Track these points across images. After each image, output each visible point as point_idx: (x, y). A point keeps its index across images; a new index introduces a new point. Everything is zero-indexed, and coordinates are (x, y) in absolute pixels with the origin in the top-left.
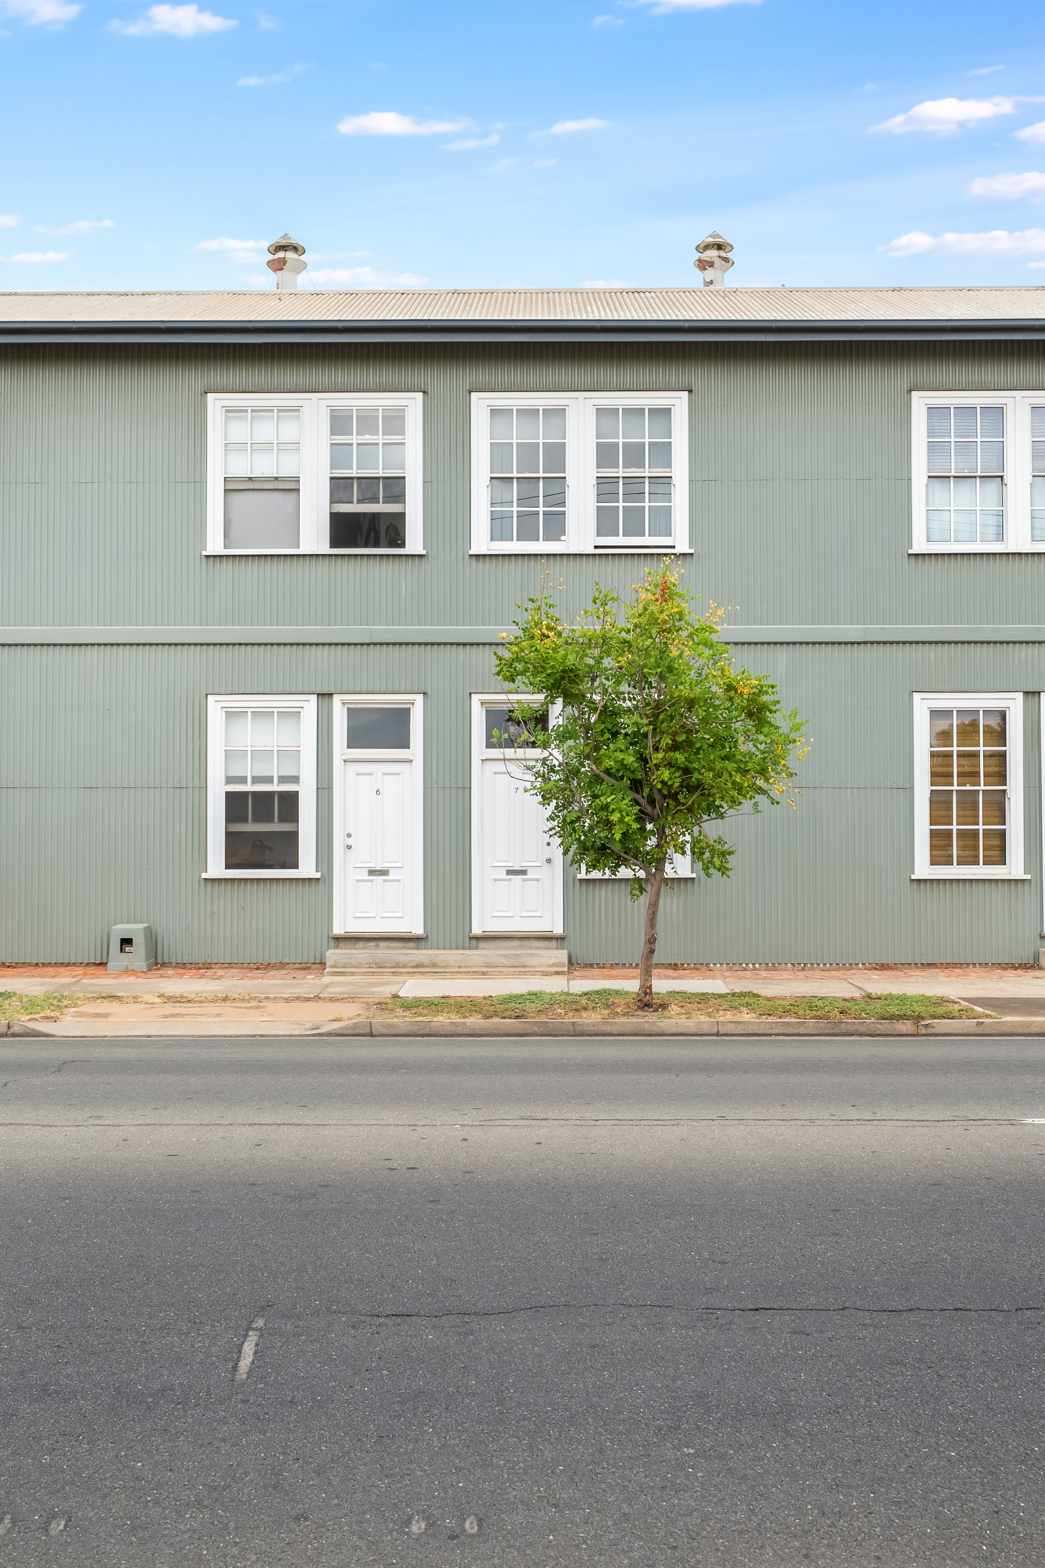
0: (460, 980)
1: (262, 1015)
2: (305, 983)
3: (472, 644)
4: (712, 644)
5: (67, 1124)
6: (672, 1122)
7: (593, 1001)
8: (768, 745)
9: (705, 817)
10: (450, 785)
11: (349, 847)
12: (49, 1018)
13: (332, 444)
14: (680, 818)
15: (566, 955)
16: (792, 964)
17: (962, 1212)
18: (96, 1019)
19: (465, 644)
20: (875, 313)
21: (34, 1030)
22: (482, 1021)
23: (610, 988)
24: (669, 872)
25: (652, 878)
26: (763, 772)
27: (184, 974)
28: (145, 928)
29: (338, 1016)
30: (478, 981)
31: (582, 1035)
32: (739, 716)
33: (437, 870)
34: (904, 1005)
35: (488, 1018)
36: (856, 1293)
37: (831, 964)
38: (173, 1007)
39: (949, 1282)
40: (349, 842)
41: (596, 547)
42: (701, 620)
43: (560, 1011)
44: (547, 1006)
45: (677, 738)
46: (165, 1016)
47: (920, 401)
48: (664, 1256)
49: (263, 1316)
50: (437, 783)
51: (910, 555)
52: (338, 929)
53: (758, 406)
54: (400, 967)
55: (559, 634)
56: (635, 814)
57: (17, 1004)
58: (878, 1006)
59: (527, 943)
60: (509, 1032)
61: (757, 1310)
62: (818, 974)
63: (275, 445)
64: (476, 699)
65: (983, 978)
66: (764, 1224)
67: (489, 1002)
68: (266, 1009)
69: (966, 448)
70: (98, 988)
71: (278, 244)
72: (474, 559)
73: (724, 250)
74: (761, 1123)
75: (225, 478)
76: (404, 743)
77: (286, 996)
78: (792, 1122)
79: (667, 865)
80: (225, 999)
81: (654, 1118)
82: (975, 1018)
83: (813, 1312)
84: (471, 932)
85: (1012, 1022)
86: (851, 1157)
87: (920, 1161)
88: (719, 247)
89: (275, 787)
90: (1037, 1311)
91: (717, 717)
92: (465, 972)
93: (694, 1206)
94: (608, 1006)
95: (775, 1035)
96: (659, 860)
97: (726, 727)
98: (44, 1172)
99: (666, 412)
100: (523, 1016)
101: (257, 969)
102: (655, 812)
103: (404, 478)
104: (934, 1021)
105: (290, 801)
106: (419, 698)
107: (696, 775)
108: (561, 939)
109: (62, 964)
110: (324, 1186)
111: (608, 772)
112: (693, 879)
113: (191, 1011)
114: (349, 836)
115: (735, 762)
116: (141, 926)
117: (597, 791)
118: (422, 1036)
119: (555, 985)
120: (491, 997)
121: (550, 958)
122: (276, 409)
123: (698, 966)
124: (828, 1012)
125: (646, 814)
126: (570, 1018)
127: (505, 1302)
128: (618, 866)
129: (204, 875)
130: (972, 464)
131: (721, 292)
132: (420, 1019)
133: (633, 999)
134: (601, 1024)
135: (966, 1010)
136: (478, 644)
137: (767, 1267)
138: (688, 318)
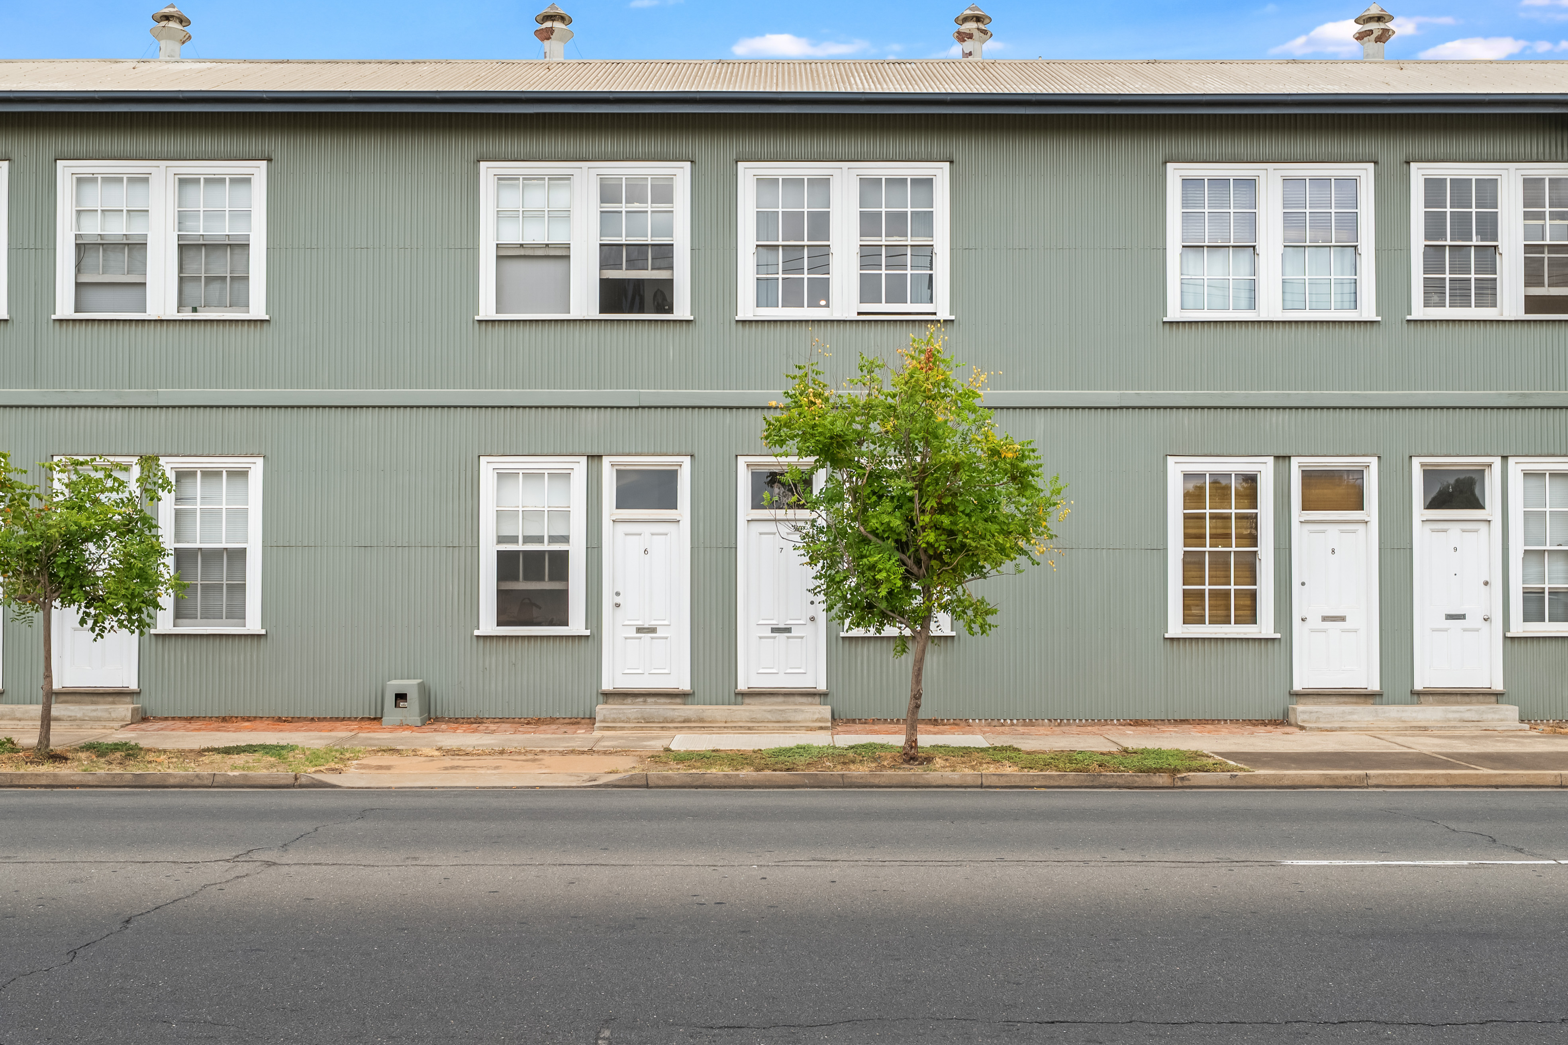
0: (727, 735)
1: (540, 768)
2: (577, 737)
3: (738, 408)
4: (975, 409)
5: (387, 864)
6: (955, 863)
7: (860, 754)
8: (1029, 508)
9: (970, 577)
10: (717, 545)
11: (618, 605)
12: (333, 770)
13: (602, 212)
14: (945, 577)
15: (830, 711)
16: (1049, 720)
17: (1231, 941)
18: (380, 771)
19: (731, 408)
20: (1131, 86)
21: (321, 781)
22: (755, 773)
23: (875, 742)
24: (934, 631)
25: (918, 636)
26: (1025, 533)
27: (457, 728)
28: (419, 684)
29: (614, 769)
30: (744, 735)
31: (850, 787)
32: (1002, 479)
33: (704, 628)
34: (1160, 758)
35: (760, 770)
36: (1141, 1009)
37: (1087, 720)
38: (452, 760)
39: (1224, 1000)
40: (618, 600)
41: (859, 314)
42: (965, 384)
43: (828, 764)
44: (816, 759)
45: (943, 501)
46: (446, 768)
47: (1175, 173)
48: (963, 978)
49: (608, 1028)
50: (704, 543)
51: (1164, 323)
52: (606, 686)
53: (1017, 177)
54: (667, 722)
55: (827, 400)
56: (901, 574)
57: (301, 756)
58: (1135, 760)
59: (791, 699)
60: (780, 784)
61: (1053, 1023)
62: (1074, 729)
63: (546, 212)
64: (742, 461)
65: (1234, 733)
66: (1051, 951)
67: (759, 755)
68: (543, 762)
69: (1219, 218)
70: (376, 742)
71: (546, 14)
72: (740, 325)
73: (983, 22)
74: (1038, 863)
75: (497, 244)
76: (672, 504)
77: (561, 749)
78: (1067, 863)
79: (932, 623)
80: (502, 752)
81: (938, 859)
82: (1229, 771)
83: (1104, 1025)
84: (736, 688)
85: (1264, 775)
86: (1125, 894)
87: (1189, 898)
88: (978, 19)
89: (546, 547)
90: (1304, 1024)
91: (980, 480)
92: (731, 727)
93: (985, 936)
94: (875, 759)
95: (1037, 787)
96: (924, 618)
97: (989, 490)
98: (377, 906)
99: (927, 183)
100: (793, 768)
101: (527, 724)
102: (921, 572)
103: (672, 245)
104: (1189, 774)
105: (560, 561)
106: (687, 460)
107: (960, 538)
108: (824, 695)
109: (337, 719)
110: (641, 918)
111: (874, 532)
112: (953, 637)
113: (469, 763)
114: (618, 594)
115: (998, 524)
116: (415, 682)
117: (865, 552)
118: (697, 787)
119: (821, 740)
120: (761, 750)
121: (814, 713)
122: (547, 177)
123: (958, 722)
124: (1088, 765)
125: (912, 574)
126: (839, 771)
127: (825, 1016)
128: (882, 624)
129: (476, 633)
130: (1225, 234)
131: (979, 64)
132: (694, 771)
133: (898, 752)
134: (869, 776)
135: (1220, 764)
136: (744, 408)
137: (1058, 988)
138: (950, 91)
